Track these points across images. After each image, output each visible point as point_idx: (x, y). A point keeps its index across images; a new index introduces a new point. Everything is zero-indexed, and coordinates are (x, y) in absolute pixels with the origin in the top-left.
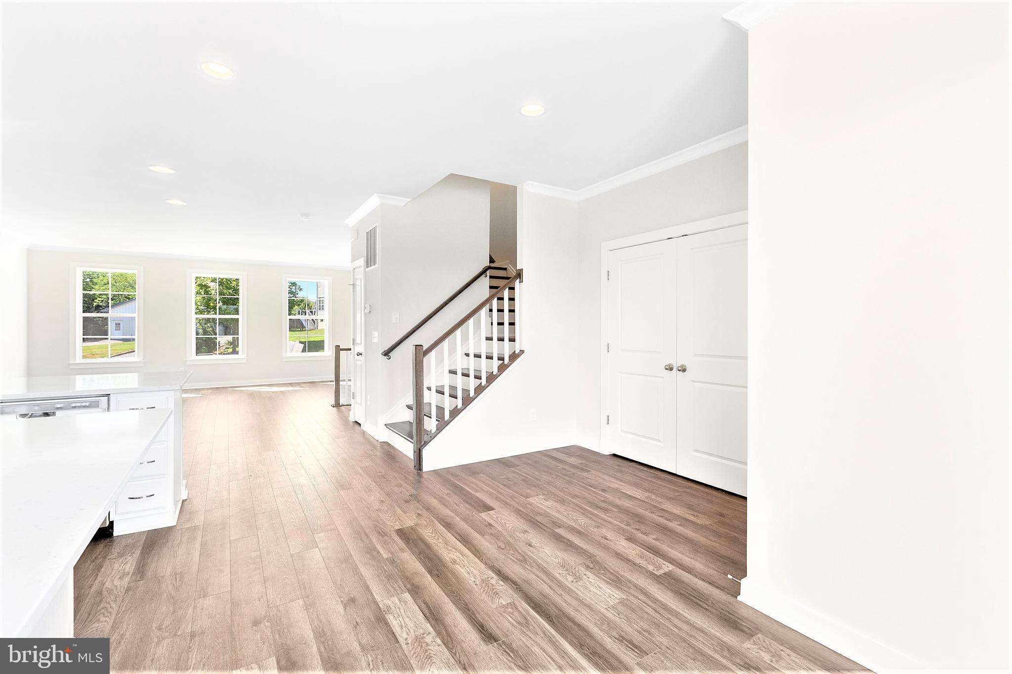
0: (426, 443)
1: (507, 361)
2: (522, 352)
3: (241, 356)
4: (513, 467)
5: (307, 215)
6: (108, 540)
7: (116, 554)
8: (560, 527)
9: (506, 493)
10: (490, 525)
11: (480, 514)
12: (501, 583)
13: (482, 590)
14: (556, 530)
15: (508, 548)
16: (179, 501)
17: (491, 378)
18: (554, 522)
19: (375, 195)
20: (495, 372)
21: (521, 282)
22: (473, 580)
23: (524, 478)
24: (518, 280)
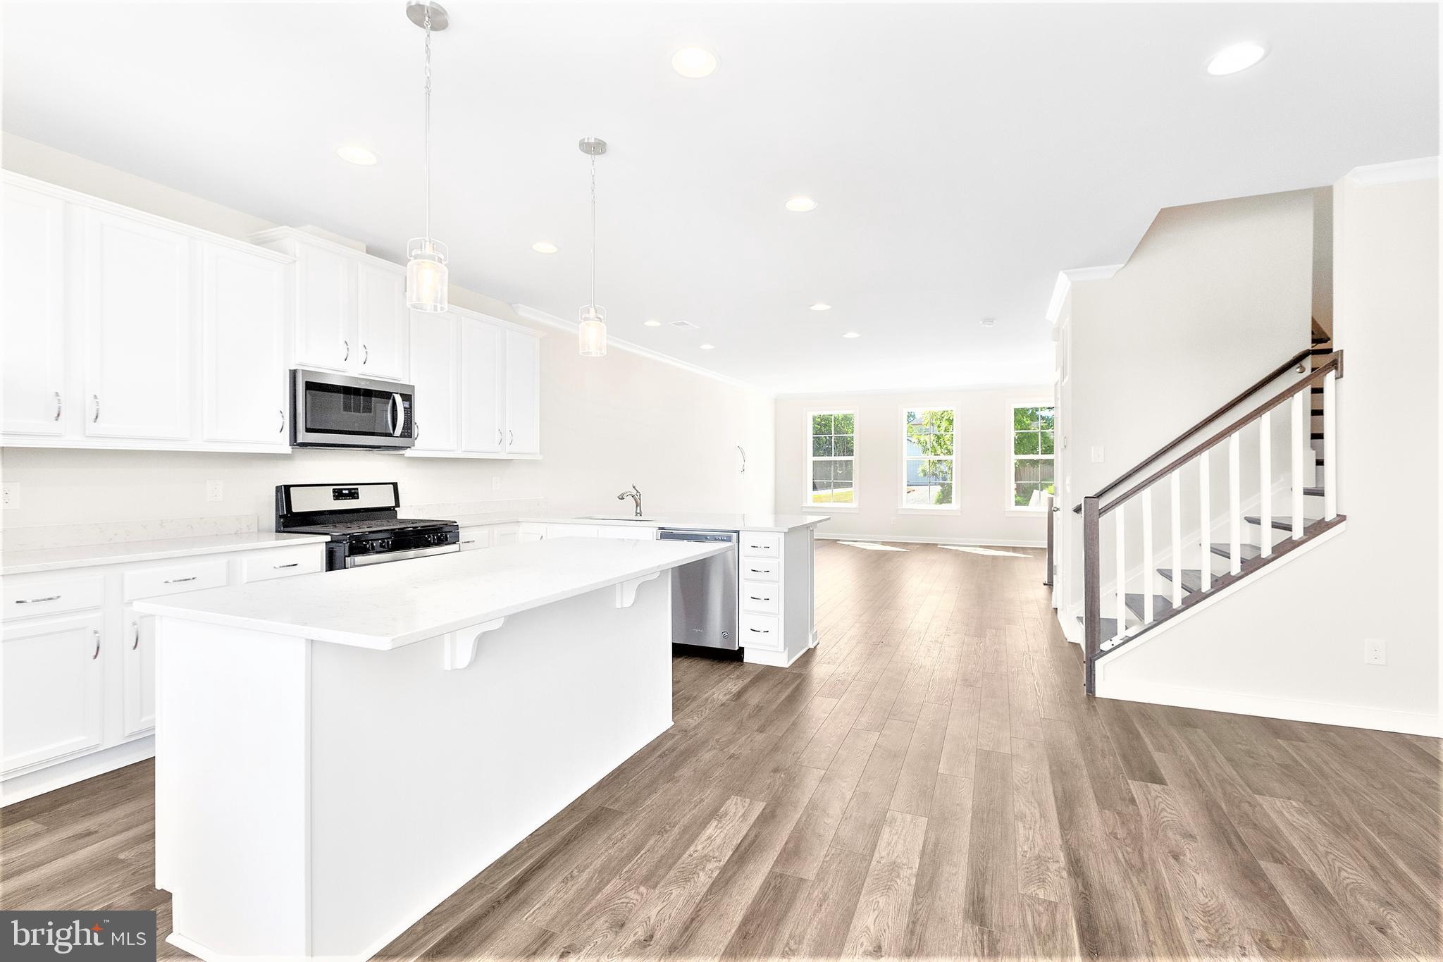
0: (1103, 653)
1: (1298, 533)
2: (1341, 518)
3: (955, 505)
4: (1286, 738)
5: (989, 320)
6: (736, 664)
7: (736, 676)
8: (1277, 861)
9: (1219, 771)
10: (1133, 801)
11: (1130, 781)
12: (1065, 874)
13: (1025, 866)
14: (1263, 864)
15: (1128, 841)
16: (803, 648)
17: (1252, 564)
18: (1274, 849)
19: (1061, 273)
20: (1266, 552)
21: (1339, 377)
22: (1026, 848)
23: (1289, 762)
24: (1333, 372)
